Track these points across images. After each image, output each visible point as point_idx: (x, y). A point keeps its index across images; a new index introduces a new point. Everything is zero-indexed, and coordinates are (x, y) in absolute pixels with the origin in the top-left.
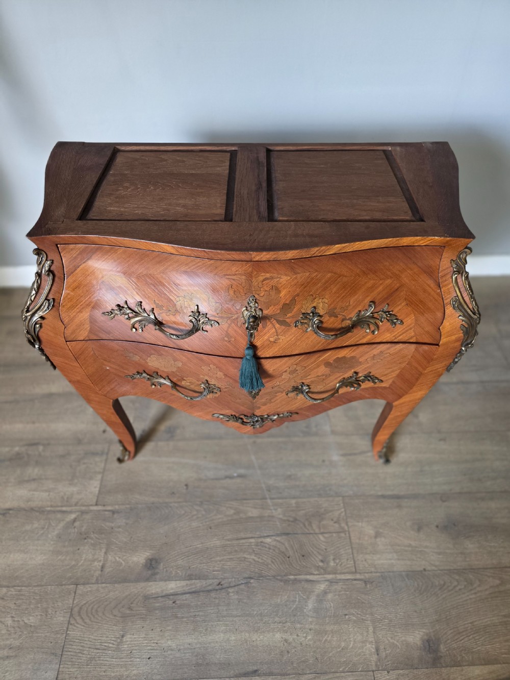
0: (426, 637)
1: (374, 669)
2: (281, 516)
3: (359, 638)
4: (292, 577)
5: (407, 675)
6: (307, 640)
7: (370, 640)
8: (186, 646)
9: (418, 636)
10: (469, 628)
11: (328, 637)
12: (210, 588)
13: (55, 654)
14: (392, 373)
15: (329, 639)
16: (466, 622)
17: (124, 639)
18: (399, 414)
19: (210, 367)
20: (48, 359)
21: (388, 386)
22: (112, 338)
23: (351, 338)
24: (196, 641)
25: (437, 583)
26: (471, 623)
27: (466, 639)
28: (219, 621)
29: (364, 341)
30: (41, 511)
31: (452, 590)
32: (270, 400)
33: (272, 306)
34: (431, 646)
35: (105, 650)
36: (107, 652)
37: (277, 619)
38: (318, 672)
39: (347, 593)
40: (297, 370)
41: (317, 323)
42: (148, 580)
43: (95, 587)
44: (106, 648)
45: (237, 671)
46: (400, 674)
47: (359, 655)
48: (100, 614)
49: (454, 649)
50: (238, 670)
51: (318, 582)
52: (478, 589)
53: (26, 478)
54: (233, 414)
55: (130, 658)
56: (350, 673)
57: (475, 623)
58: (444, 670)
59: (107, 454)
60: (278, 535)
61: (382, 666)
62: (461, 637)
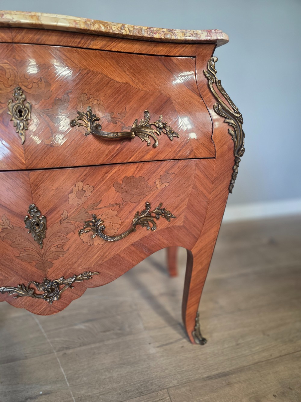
14: (183, 204)
18: (200, 267)
21: (182, 225)
23: (134, 151)
29: (148, 157)
32: (62, 247)
40: (85, 191)
41: (96, 125)
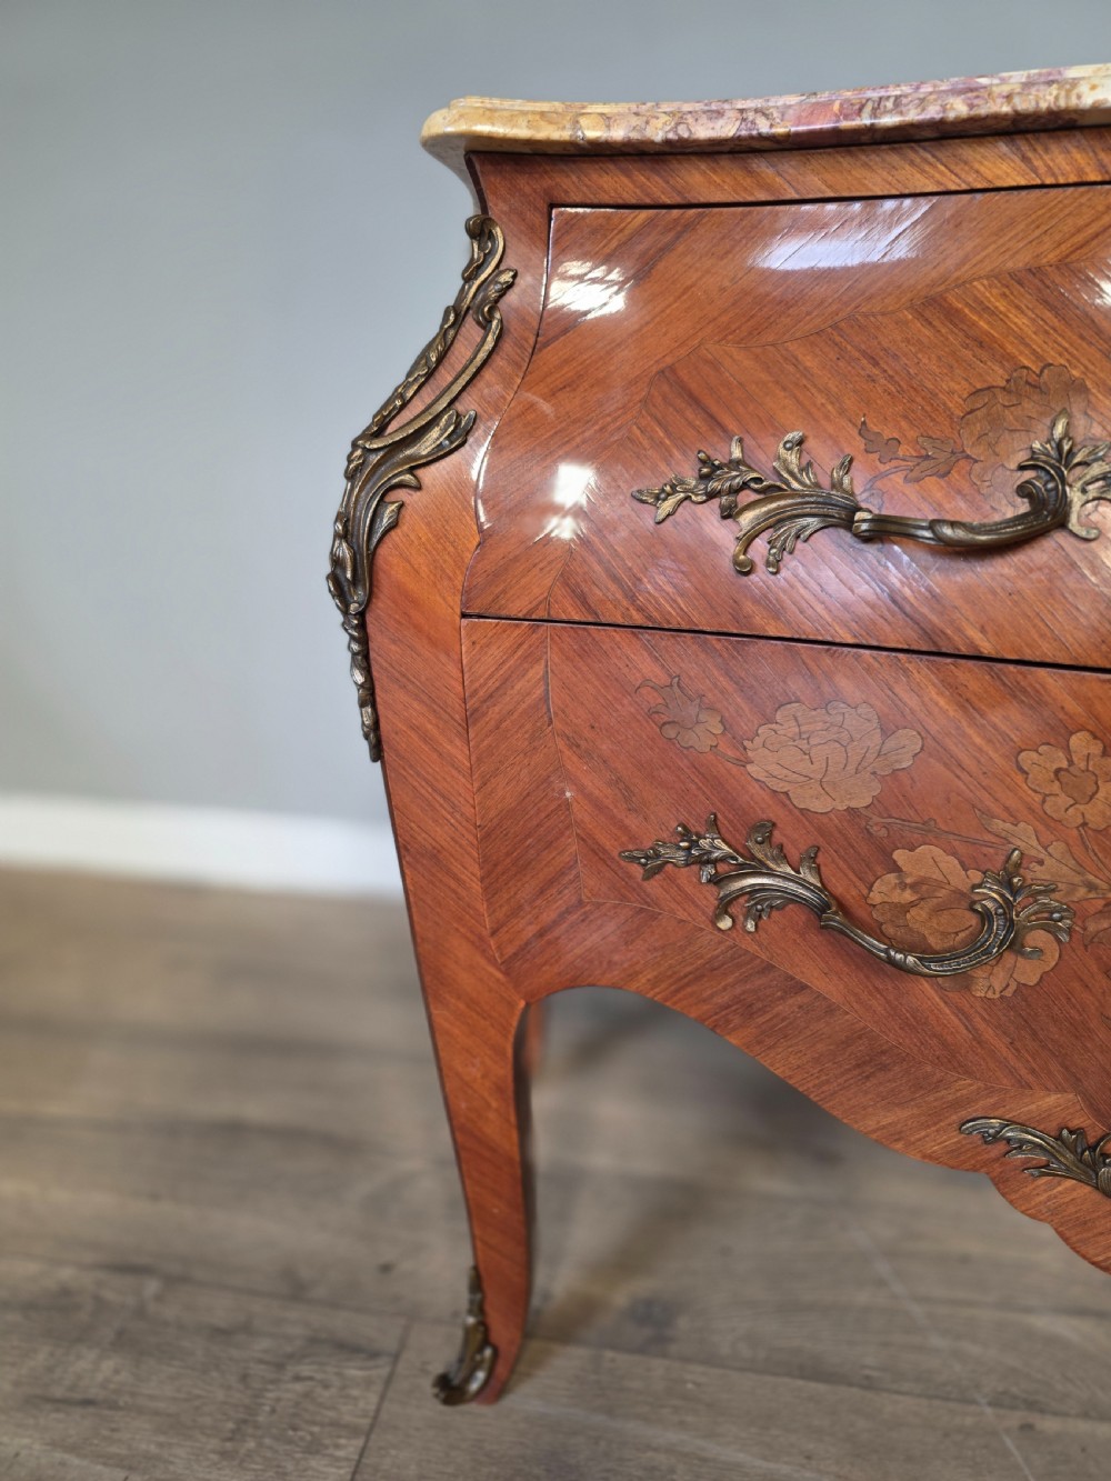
19: (1067, 749)
20: (369, 696)
22: (638, 619)
53: (58, 1392)
54: (1076, 1123)
59: (396, 1357)
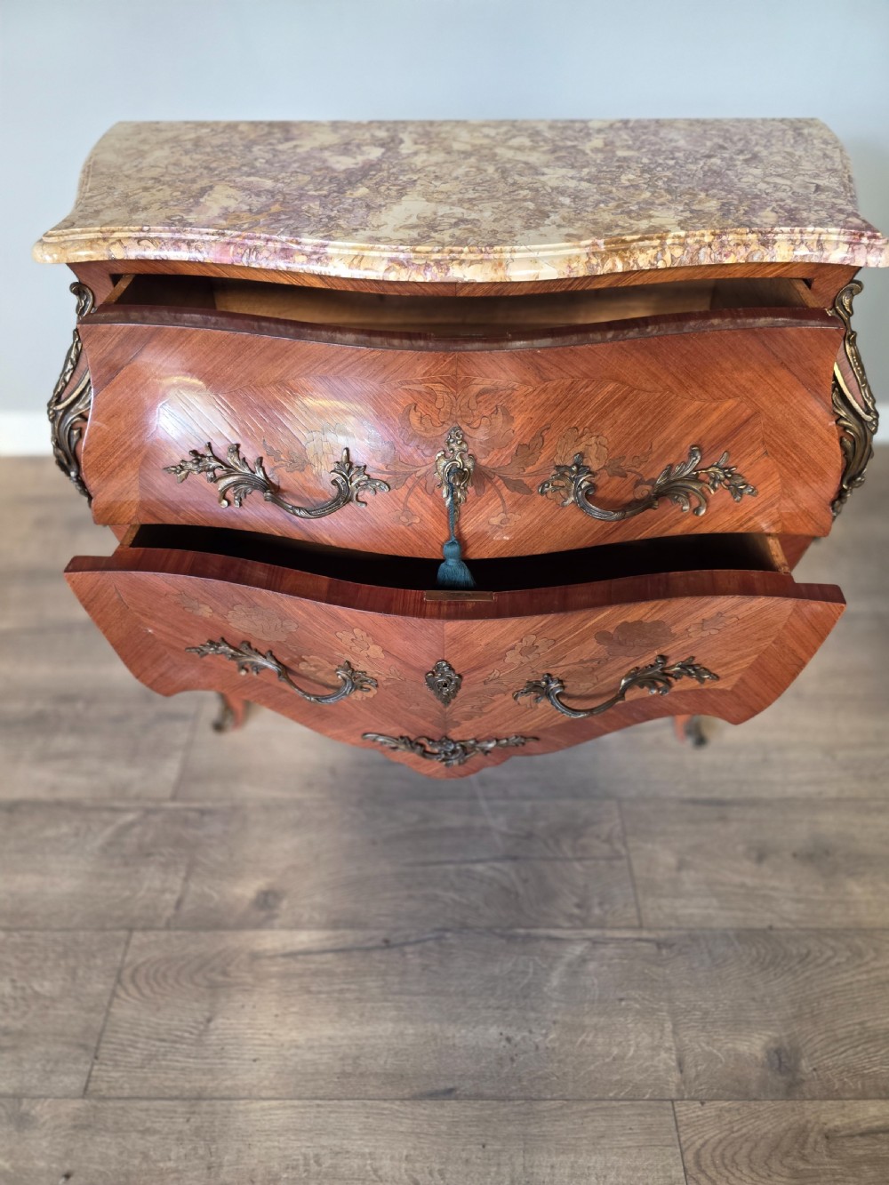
0: (772, 1045)
1: (674, 1096)
2: (504, 829)
3: (647, 1040)
4: (521, 931)
5: (738, 1110)
6: (548, 1039)
7: (667, 1045)
8: (325, 1041)
9: (758, 1042)
10: (856, 1033)
11: (587, 1036)
12: (370, 944)
13: (84, 1047)
15: (589, 1039)
16: (850, 1022)
17: (212, 1025)
24: (342, 1034)
25: (795, 952)
26: (860, 1024)
27: (850, 1052)
28: (386, 1000)
30: (75, 806)
31: (823, 964)
33: (496, 451)
34: (783, 1061)
35: (175, 1042)
36: (178, 1046)
37: (492, 1002)
38: (568, 1097)
39: (625, 962)
42: (258, 926)
43: (163, 935)
44: (177, 1039)
45: (416, 1089)
46: (723, 1107)
47: (646, 1070)
48: (171, 981)
49: (828, 1068)
50: (418, 1087)
51: (570, 941)
52: (874, 964)
53: (52, 753)
55: (221, 1058)
56: (628, 1103)
57: (869, 1024)
58: (807, 1104)
59: (196, 717)
60: (496, 859)
61: (689, 1093)
62: (843, 1046)
